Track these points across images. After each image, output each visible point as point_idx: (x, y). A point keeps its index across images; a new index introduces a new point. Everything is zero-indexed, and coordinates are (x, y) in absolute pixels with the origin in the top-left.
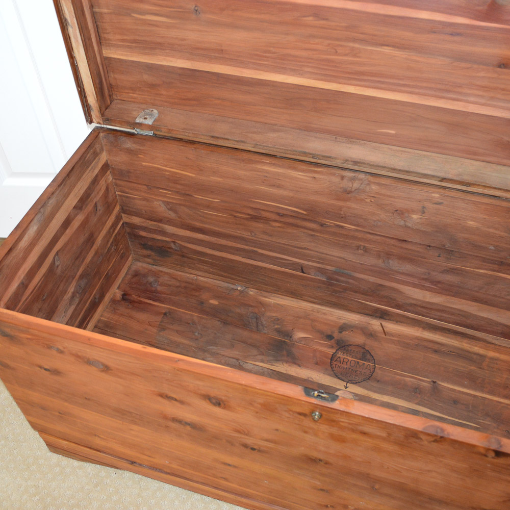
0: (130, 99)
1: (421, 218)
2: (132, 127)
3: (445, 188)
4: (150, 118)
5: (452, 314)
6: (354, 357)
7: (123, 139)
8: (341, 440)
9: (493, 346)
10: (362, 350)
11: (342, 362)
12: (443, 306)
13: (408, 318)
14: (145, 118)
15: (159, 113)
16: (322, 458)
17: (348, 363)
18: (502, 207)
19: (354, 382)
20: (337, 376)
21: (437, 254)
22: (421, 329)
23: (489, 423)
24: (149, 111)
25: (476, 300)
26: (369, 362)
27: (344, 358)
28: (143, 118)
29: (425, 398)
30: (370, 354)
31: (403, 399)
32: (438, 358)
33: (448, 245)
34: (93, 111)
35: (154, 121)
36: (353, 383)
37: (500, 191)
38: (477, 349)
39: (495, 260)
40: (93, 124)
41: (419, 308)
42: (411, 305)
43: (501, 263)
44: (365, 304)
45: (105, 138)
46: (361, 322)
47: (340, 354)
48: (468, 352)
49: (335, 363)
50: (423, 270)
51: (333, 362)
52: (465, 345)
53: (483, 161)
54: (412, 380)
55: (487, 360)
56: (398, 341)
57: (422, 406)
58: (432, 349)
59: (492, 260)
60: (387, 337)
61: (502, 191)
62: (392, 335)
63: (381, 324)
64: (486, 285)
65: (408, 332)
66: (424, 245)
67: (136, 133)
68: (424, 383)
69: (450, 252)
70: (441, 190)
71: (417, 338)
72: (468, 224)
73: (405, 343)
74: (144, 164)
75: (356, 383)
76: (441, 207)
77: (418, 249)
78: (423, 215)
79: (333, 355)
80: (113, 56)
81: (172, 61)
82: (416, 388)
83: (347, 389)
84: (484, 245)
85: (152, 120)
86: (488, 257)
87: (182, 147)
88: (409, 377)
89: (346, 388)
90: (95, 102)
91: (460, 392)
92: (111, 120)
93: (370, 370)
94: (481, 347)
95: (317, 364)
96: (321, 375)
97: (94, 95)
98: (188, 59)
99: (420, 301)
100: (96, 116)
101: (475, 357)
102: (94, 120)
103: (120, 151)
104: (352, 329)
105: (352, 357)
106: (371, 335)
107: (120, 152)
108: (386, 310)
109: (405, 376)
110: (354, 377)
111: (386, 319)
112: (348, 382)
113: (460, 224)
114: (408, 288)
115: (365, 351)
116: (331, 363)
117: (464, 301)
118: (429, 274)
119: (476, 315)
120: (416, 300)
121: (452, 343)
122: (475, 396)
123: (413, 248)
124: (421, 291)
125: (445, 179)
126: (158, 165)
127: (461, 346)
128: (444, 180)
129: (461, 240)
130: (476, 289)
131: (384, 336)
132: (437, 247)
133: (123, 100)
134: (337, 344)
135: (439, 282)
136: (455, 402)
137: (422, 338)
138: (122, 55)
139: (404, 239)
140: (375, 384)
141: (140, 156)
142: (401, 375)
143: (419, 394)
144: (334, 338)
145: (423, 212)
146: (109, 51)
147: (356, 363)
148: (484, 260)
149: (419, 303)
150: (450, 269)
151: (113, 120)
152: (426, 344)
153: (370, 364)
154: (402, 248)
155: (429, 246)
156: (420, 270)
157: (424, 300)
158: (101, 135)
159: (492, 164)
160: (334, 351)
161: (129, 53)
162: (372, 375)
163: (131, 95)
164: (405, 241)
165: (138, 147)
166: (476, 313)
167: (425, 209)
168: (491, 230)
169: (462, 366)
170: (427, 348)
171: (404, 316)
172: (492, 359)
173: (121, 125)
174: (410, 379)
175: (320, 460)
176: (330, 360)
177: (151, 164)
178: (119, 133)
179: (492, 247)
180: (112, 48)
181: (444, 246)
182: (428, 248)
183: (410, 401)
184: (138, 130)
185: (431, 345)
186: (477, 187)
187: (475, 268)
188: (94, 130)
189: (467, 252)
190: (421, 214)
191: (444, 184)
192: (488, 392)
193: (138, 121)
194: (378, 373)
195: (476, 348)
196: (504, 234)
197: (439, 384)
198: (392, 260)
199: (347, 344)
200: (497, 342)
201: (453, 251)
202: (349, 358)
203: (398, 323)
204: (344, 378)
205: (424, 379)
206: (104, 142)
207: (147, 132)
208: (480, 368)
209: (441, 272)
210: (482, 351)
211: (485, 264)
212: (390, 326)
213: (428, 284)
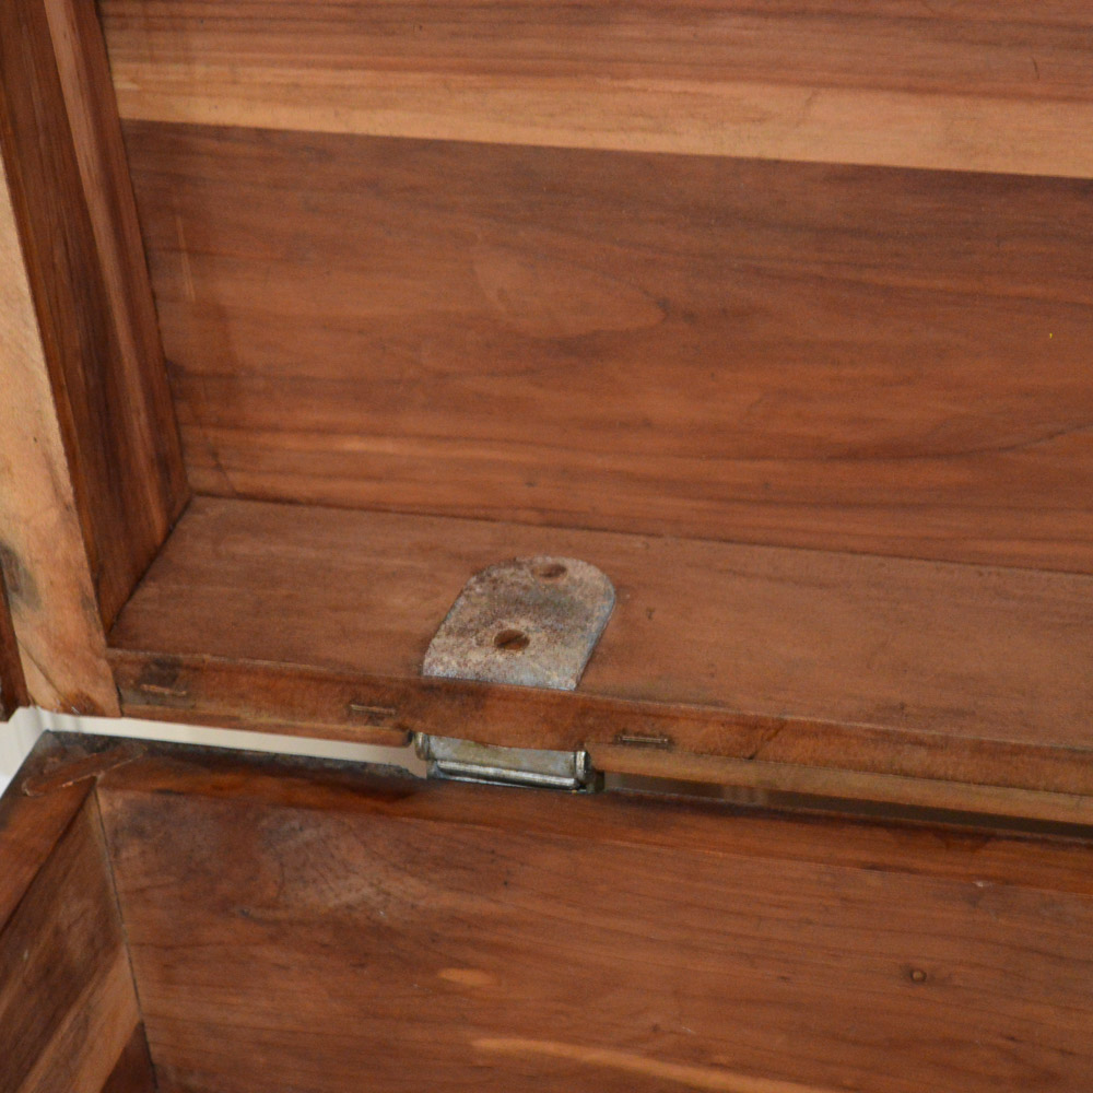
0: (338, 488)
2: (385, 728)
4: (557, 636)
7: (308, 831)
14: (512, 641)
15: (620, 588)
24: (524, 577)
28: (491, 634)
34: (33, 599)
35: (593, 659)
40: (21, 714)
45: (139, 833)
67: (419, 769)
74: (489, 1044)
80: (205, 111)
81: (762, 119)
85: (577, 654)
87: (873, 879)
90: (53, 516)
92: (196, 669)
97: (50, 465)
98: (919, 86)
100: (62, 648)
102: (34, 681)
103: (273, 939)
107: (270, 953)
126: (621, 1046)
133: (277, 500)
138: (292, 95)
141: (453, 975)
146: (175, 72)
151: (216, 669)
158: (107, 805)
161: (352, 77)
163: (354, 445)
165: (448, 900)
173: (288, 711)
177: (551, 1048)
178: (271, 785)
180: (197, 41)
184: (439, 747)
188: (33, 772)
193: (443, 663)
206: (126, 868)
207: (525, 756)
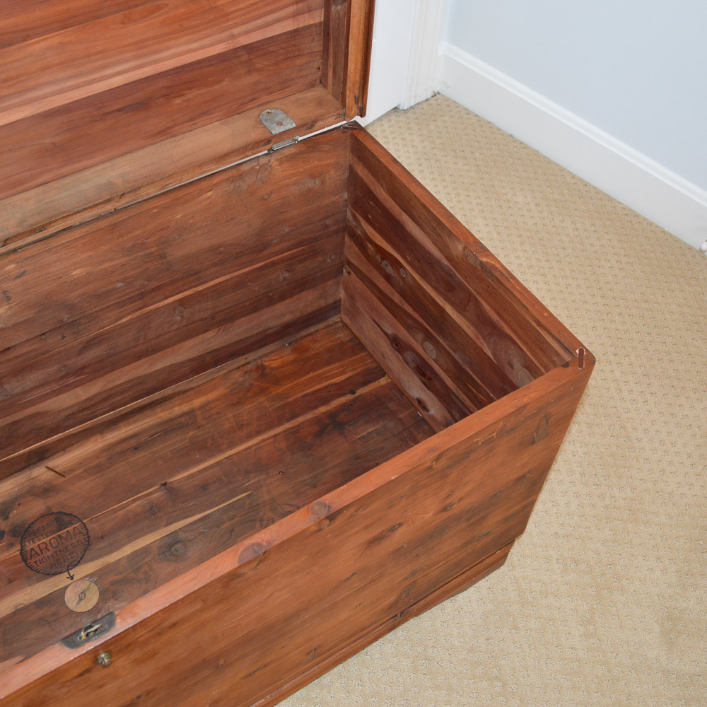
1: (10, 308)
3: (15, 251)
5: (123, 392)
6: (49, 534)
8: (152, 655)
9: (192, 392)
10: (52, 517)
11: (40, 553)
12: (107, 390)
13: (74, 435)
16: (138, 694)
17: (49, 547)
18: (102, 229)
19: (76, 562)
20: (48, 574)
21: (60, 337)
22: (99, 436)
23: (256, 480)
25: (139, 356)
26: (72, 524)
27: (38, 545)
29: (170, 510)
30: (65, 513)
31: (147, 533)
32: (145, 454)
33: (66, 318)
36: (75, 566)
37: (87, 211)
38: (178, 409)
39: (133, 297)
41: (81, 414)
42: (68, 418)
43: (141, 296)
44: (9, 460)
46: (22, 484)
47: (29, 546)
48: (171, 420)
49: (33, 560)
50: (56, 367)
51: (29, 561)
52: (161, 415)
53: (38, 186)
54: (138, 503)
55: (198, 412)
56: (85, 471)
57: (175, 521)
58: (129, 449)
59: (130, 299)
60: (68, 477)
61: (90, 210)
62: (72, 470)
63: (47, 467)
64: (140, 332)
65: (88, 452)
66: (36, 337)
68: (155, 495)
69: (74, 323)
70: (12, 257)
71: (103, 450)
72: (74, 275)
73: (94, 467)
75: (79, 562)
76: (26, 278)
77: (32, 348)
78: (11, 301)
79: (21, 553)
82: (151, 509)
83: (75, 579)
84: (108, 288)
86: (123, 299)
88: (132, 503)
89: (72, 579)
91: (200, 472)
93: (81, 532)
94: (180, 404)
95: (11, 581)
96: (29, 589)
99: (76, 404)
101: (183, 419)
104: (17, 503)
105: (48, 536)
106: (46, 490)
108: (41, 447)
109: (127, 505)
110: (69, 557)
111: (49, 457)
112: (68, 570)
113: (65, 283)
114: (50, 401)
115: (56, 516)
116: (27, 565)
117: (127, 368)
118: (65, 366)
119: (151, 374)
120: (70, 407)
121: (147, 424)
122: (218, 463)
123: (24, 350)
124: (68, 394)
125: (8, 239)
127: (159, 420)
128: (8, 242)
129: (77, 301)
130: (132, 344)
131: (64, 479)
132: (53, 329)
134: (14, 536)
135: (83, 368)
136: (204, 487)
137: (108, 445)
139: (6, 347)
140: (102, 544)
142: (122, 508)
143: (160, 512)
144: (4, 532)
145: (8, 298)
147: (58, 538)
148: (120, 305)
149: (76, 409)
150: (87, 342)
152: (119, 449)
153: (75, 526)
154: (10, 360)
155: (44, 334)
156: (52, 370)
157: (79, 400)
159: (49, 184)
160: (19, 547)
162: (89, 537)
164: (9, 348)
166: (149, 372)
167: (8, 294)
168: (107, 265)
169: (178, 441)
170: (123, 452)
171: (68, 437)
172: (201, 407)
174: (135, 505)
175: (138, 697)
176: (23, 564)
179: (120, 284)
181: (62, 321)
182: (43, 337)
183: (158, 529)
185: (125, 446)
186: (55, 224)
187: (116, 321)
189: (94, 310)
190: (6, 303)
191: (11, 246)
192: (228, 448)
194: (94, 528)
195: (176, 409)
196: (125, 259)
197: (171, 483)
198: (8, 383)
199: (27, 526)
200: (192, 385)
201: (76, 320)
202: (44, 541)
203: (67, 450)
204: (59, 570)
205: (150, 490)
208: (199, 428)
209: (79, 355)
210: (185, 408)
211: (124, 308)
212: (61, 461)
213: (72, 380)
